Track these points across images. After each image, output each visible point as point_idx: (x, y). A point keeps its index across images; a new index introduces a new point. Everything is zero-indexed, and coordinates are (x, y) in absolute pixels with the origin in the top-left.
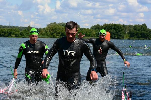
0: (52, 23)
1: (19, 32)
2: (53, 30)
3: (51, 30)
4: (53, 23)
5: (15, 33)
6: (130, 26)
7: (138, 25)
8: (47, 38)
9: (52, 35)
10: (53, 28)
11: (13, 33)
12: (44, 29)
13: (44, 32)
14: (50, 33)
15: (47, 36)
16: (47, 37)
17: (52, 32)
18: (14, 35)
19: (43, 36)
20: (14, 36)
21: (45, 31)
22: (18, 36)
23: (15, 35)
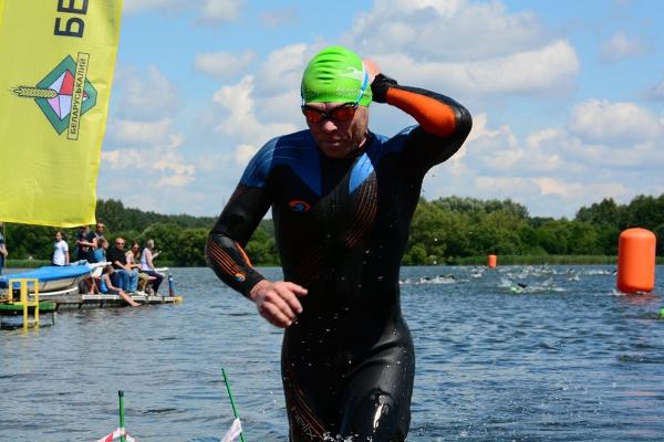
1: (264, 242)
22: (261, 258)
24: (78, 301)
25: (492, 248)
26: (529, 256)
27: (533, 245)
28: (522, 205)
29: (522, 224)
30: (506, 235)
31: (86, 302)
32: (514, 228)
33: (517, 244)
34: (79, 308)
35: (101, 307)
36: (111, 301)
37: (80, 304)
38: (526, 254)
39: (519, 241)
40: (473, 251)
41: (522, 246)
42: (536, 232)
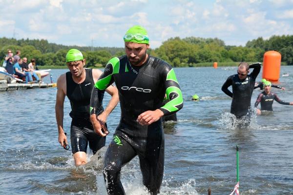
0: (171, 39)
2: (173, 51)
3: (169, 53)
4: (174, 38)
5: (102, 60)
9: (171, 61)
10: (174, 48)
11: (99, 60)
12: (157, 50)
14: (168, 58)
17: (172, 55)
18: (100, 63)
20: (101, 65)
21: (159, 53)
23: (102, 63)
24: (6, 87)
25: (208, 59)
26: (225, 63)
27: (226, 58)
28: (222, 40)
29: (222, 49)
30: (215, 54)
31: (10, 87)
32: (218, 51)
33: (220, 58)
34: (7, 90)
35: (17, 90)
36: (21, 87)
37: (7, 88)
38: (224, 62)
39: (221, 56)
40: (200, 60)
41: (222, 58)
42: (228, 52)
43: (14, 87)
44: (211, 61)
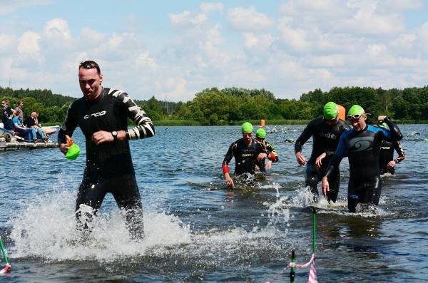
0: (207, 90)
2: (209, 105)
3: (205, 107)
4: (210, 89)
6: (394, 92)
7: (415, 88)
8: (196, 125)
9: (207, 119)
10: (210, 101)
12: (189, 103)
13: (188, 112)
14: (202, 114)
15: (197, 120)
16: (196, 122)
17: (208, 110)
19: (186, 121)
21: (192, 107)
24: (4, 146)
25: (254, 116)
26: (275, 120)
27: (277, 114)
28: (270, 92)
29: (271, 103)
30: (262, 109)
31: (9, 147)
32: (266, 105)
33: (268, 114)
34: (5, 150)
36: (24, 146)
37: (6, 148)
38: (273, 119)
39: (269, 112)
40: (244, 117)
41: (271, 115)
42: (278, 107)
43: (15, 146)
44: (257, 118)
